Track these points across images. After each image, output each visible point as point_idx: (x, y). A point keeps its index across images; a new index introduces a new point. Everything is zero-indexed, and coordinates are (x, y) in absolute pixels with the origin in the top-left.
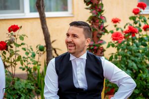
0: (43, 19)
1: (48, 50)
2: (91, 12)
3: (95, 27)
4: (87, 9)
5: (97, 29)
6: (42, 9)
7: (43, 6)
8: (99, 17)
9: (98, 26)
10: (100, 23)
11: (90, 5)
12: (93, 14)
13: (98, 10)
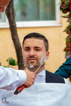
0: (13, 29)
1: (20, 64)
2: (68, 21)
4: (64, 17)
6: (12, 18)
7: (13, 14)
11: (68, 13)
12: (70, 23)
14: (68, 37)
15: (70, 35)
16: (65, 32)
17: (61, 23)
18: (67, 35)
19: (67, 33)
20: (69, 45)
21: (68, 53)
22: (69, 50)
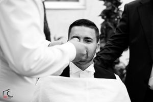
2: (104, 5)
3: (109, 24)
5: (112, 27)
8: (115, 11)
9: (114, 23)
10: (116, 19)
12: (107, 7)
13: (114, 2)
14: (104, 22)
15: (106, 21)
16: (101, 17)
17: (85, 5)
18: (103, 20)
19: (103, 18)
20: (104, 31)
21: (102, 40)
22: (103, 37)
